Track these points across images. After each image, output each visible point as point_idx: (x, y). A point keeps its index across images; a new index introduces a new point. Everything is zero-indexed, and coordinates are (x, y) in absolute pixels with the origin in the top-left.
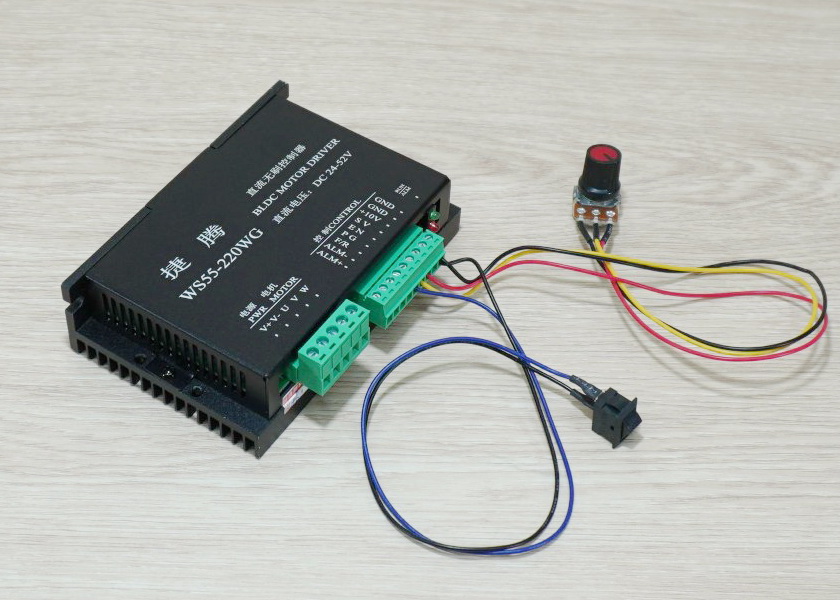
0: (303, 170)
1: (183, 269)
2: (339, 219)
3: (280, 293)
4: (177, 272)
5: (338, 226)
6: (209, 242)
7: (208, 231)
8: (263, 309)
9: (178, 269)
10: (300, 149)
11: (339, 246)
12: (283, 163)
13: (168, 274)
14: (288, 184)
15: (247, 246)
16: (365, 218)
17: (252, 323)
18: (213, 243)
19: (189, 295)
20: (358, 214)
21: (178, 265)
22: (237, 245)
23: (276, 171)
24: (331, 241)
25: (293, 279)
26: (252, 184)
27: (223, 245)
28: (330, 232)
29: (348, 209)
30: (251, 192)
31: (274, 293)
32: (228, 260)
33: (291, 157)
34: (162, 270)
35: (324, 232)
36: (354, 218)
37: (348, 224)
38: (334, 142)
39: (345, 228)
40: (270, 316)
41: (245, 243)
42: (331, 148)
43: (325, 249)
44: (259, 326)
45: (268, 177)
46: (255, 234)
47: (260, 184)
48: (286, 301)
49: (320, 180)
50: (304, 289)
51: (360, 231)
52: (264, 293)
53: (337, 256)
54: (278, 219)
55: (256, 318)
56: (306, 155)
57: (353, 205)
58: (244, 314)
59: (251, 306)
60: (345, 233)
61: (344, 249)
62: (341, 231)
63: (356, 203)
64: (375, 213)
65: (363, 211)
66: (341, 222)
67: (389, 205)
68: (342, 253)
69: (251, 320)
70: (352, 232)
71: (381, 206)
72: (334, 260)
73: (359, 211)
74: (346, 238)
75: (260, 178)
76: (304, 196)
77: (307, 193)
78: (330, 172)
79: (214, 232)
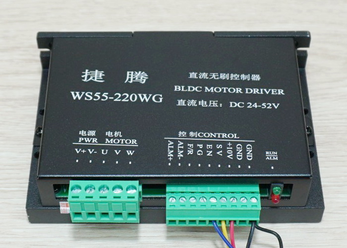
0: (239, 90)
1: (95, 80)
2: (211, 135)
3: (116, 141)
4: (91, 78)
5: (204, 138)
6: (130, 80)
7: (138, 74)
8: (94, 140)
9: (94, 78)
10: (256, 77)
11: (185, 149)
12: (234, 77)
13: (86, 76)
14: (218, 90)
15: (142, 100)
16: (224, 150)
17: (77, 141)
18: (131, 82)
19: (76, 96)
20: (225, 144)
21: (97, 76)
22: (140, 95)
23: (223, 76)
24: (186, 143)
25: (134, 141)
26: (199, 71)
27: (136, 87)
28: (194, 137)
29: (224, 135)
30: (193, 75)
31: (114, 138)
32: (122, 98)
33: (243, 77)
34: (87, 70)
35: (192, 134)
36: (219, 143)
37: (210, 143)
38: (281, 92)
39: (205, 143)
40: (91, 147)
41: (145, 98)
42: (273, 93)
43: (176, 143)
44: (78, 147)
45: (214, 76)
46: (157, 98)
47: (204, 75)
48: (111, 149)
49: (237, 105)
50: (130, 153)
51: (210, 153)
52: (109, 134)
53: (175, 153)
54: (181, 103)
55: (84, 141)
56: (253, 84)
57: (231, 136)
58: (83, 133)
59: (92, 133)
60: (201, 146)
61: (185, 153)
62: (200, 142)
63: (235, 136)
64: (235, 152)
65: (230, 144)
66: (209, 138)
67: (250, 156)
68: (180, 155)
69: (81, 139)
70: (204, 149)
71: (244, 152)
72: (170, 154)
73: (228, 142)
74: (196, 149)
75: (209, 72)
76: (215, 104)
77: (218, 105)
78: (250, 105)
79: (141, 77)
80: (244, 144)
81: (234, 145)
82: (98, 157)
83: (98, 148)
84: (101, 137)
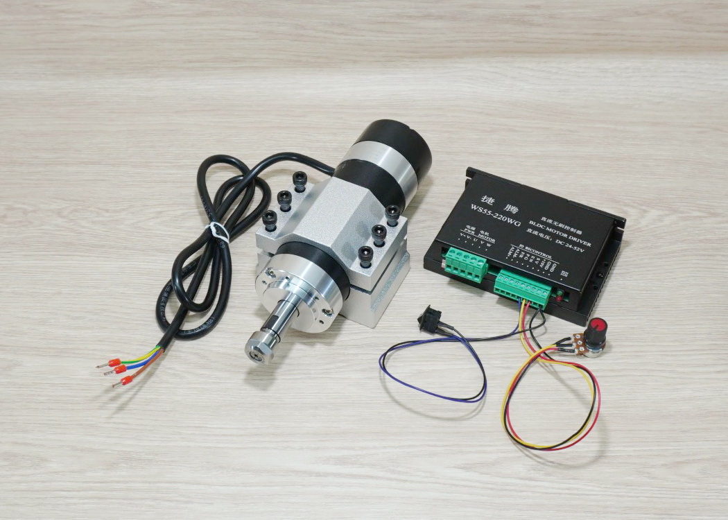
0: (566, 235)
1: (488, 203)
2: (537, 252)
3: (484, 237)
4: (486, 201)
5: (532, 252)
6: (507, 209)
7: (514, 208)
8: (473, 232)
9: (488, 201)
10: (579, 232)
11: (519, 254)
12: (567, 228)
13: (484, 199)
14: (554, 231)
16: (540, 261)
17: (463, 229)
19: (474, 207)
20: (542, 259)
22: (509, 219)
23: (561, 225)
24: (521, 251)
25: (494, 240)
26: (548, 218)
27: (509, 214)
28: (527, 250)
29: (544, 255)
30: (544, 219)
31: (484, 235)
32: (498, 217)
33: (572, 230)
34: (486, 196)
35: (527, 248)
36: (539, 257)
37: (534, 256)
38: (589, 245)
39: (531, 255)
40: (469, 235)
41: (510, 221)
42: (584, 244)
43: (516, 249)
44: (463, 233)
45: (556, 223)
46: (517, 224)
47: (550, 221)
48: (480, 240)
49: (560, 242)
50: (489, 245)
51: (531, 261)
52: (482, 232)
53: (513, 254)
54: (530, 230)
55: (467, 231)
56: (575, 235)
57: (548, 256)
58: (468, 227)
59: (474, 229)
60: (528, 255)
61: (518, 256)
62: (529, 253)
63: (550, 257)
64: (545, 265)
66: (535, 253)
67: (552, 270)
68: (515, 255)
69: (466, 229)
70: (529, 258)
71: (551, 267)
72: (510, 253)
73: (544, 259)
74: (525, 256)
75: (554, 220)
76: (548, 238)
77: (550, 239)
78: (567, 245)
79: (514, 210)
80: (553, 263)
81: (547, 261)
82: (470, 241)
83: (473, 237)
84: (477, 232)
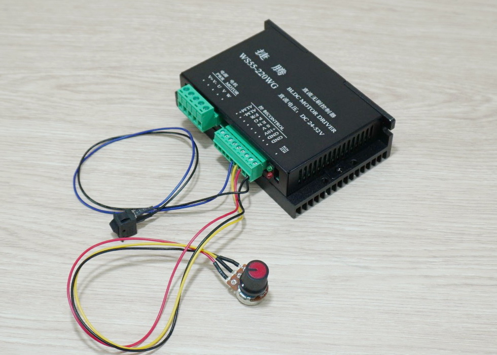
0: (315, 113)
2: (273, 119)
3: (230, 87)
5: (268, 117)
6: (275, 68)
7: (282, 69)
8: (223, 79)
9: (261, 56)
10: (333, 115)
11: (252, 114)
12: (324, 106)
13: (259, 52)
14: (306, 105)
15: (267, 81)
16: (268, 129)
18: (274, 70)
20: (272, 127)
21: (264, 56)
22: (269, 78)
23: (319, 102)
24: (257, 112)
25: (237, 93)
26: (310, 90)
28: (264, 113)
29: (278, 124)
30: (305, 90)
31: (231, 85)
32: (260, 73)
33: (328, 110)
35: (265, 111)
36: (270, 125)
38: (334, 130)
39: (264, 119)
40: (217, 79)
41: (269, 81)
42: (329, 128)
43: (253, 108)
44: (213, 76)
45: (314, 98)
46: (274, 86)
47: (310, 94)
48: (224, 88)
49: (305, 118)
50: (228, 96)
51: (260, 124)
52: (232, 81)
53: (246, 112)
54: (281, 96)
55: (218, 76)
56: (326, 116)
57: (280, 127)
58: (222, 72)
59: (226, 75)
60: (261, 119)
61: (250, 116)
62: (263, 117)
63: (282, 128)
64: (271, 134)
65: (274, 129)
66: (270, 119)
67: (275, 141)
68: (247, 114)
69: (218, 74)
71: (275, 138)
72: (243, 110)
73: (274, 128)
74: (257, 118)
75: (315, 94)
76: (295, 109)
77: (296, 111)
78: (310, 123)
79: (281, 71)
80: (280, 134)
81: (276, 131)
82: (214, 86)
83: (219, 82)
84: (227, 80)
